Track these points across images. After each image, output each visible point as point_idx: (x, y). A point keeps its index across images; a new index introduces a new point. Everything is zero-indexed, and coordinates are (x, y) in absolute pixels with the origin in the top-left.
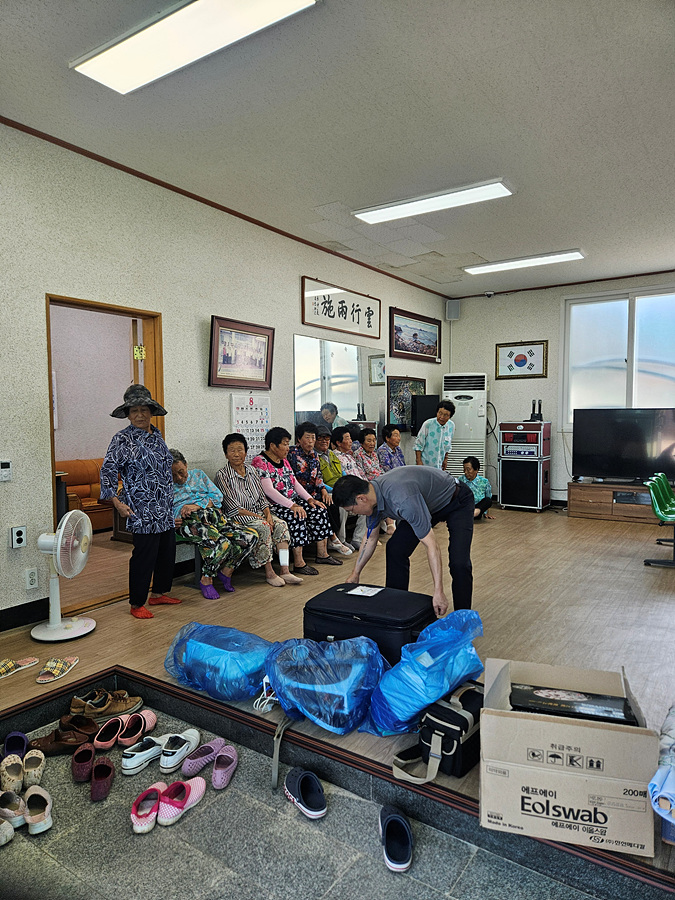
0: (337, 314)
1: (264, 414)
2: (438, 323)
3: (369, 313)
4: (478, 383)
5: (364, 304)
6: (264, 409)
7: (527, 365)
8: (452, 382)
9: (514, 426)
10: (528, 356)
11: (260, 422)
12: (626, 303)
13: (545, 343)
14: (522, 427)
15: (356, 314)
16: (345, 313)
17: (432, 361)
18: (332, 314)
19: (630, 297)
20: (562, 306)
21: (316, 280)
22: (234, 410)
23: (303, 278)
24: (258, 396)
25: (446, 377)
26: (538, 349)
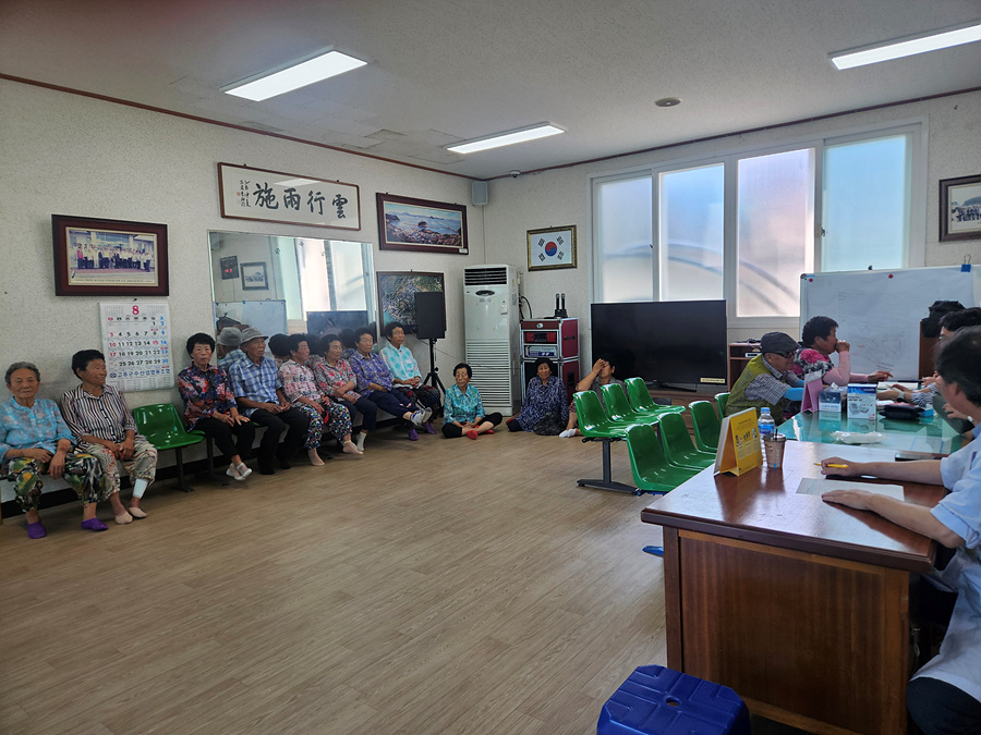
0: (282, 204)
1: (158, 324)
2: (463, 209)
3: (340, 202)
4: (497, 276)
5: (330, 192)
6: (157, 318)
7: (557, 254)
8: (473, 276)
9: (534, 324)
10: (557, 243)
11: (150, 333)
12: (649, 181)
13: (572, 228)
14: (541, 325)
15: (316, 205)
16: (298, 203)
17: (456, 252)
18: (273, 204)
19: (652, 173)
20: (588, 186)
21: (245, 167)
22: (104, 322)
23: (220, 165)
24: (145, 304)
25: (467, 271)
26: (566, 235)
